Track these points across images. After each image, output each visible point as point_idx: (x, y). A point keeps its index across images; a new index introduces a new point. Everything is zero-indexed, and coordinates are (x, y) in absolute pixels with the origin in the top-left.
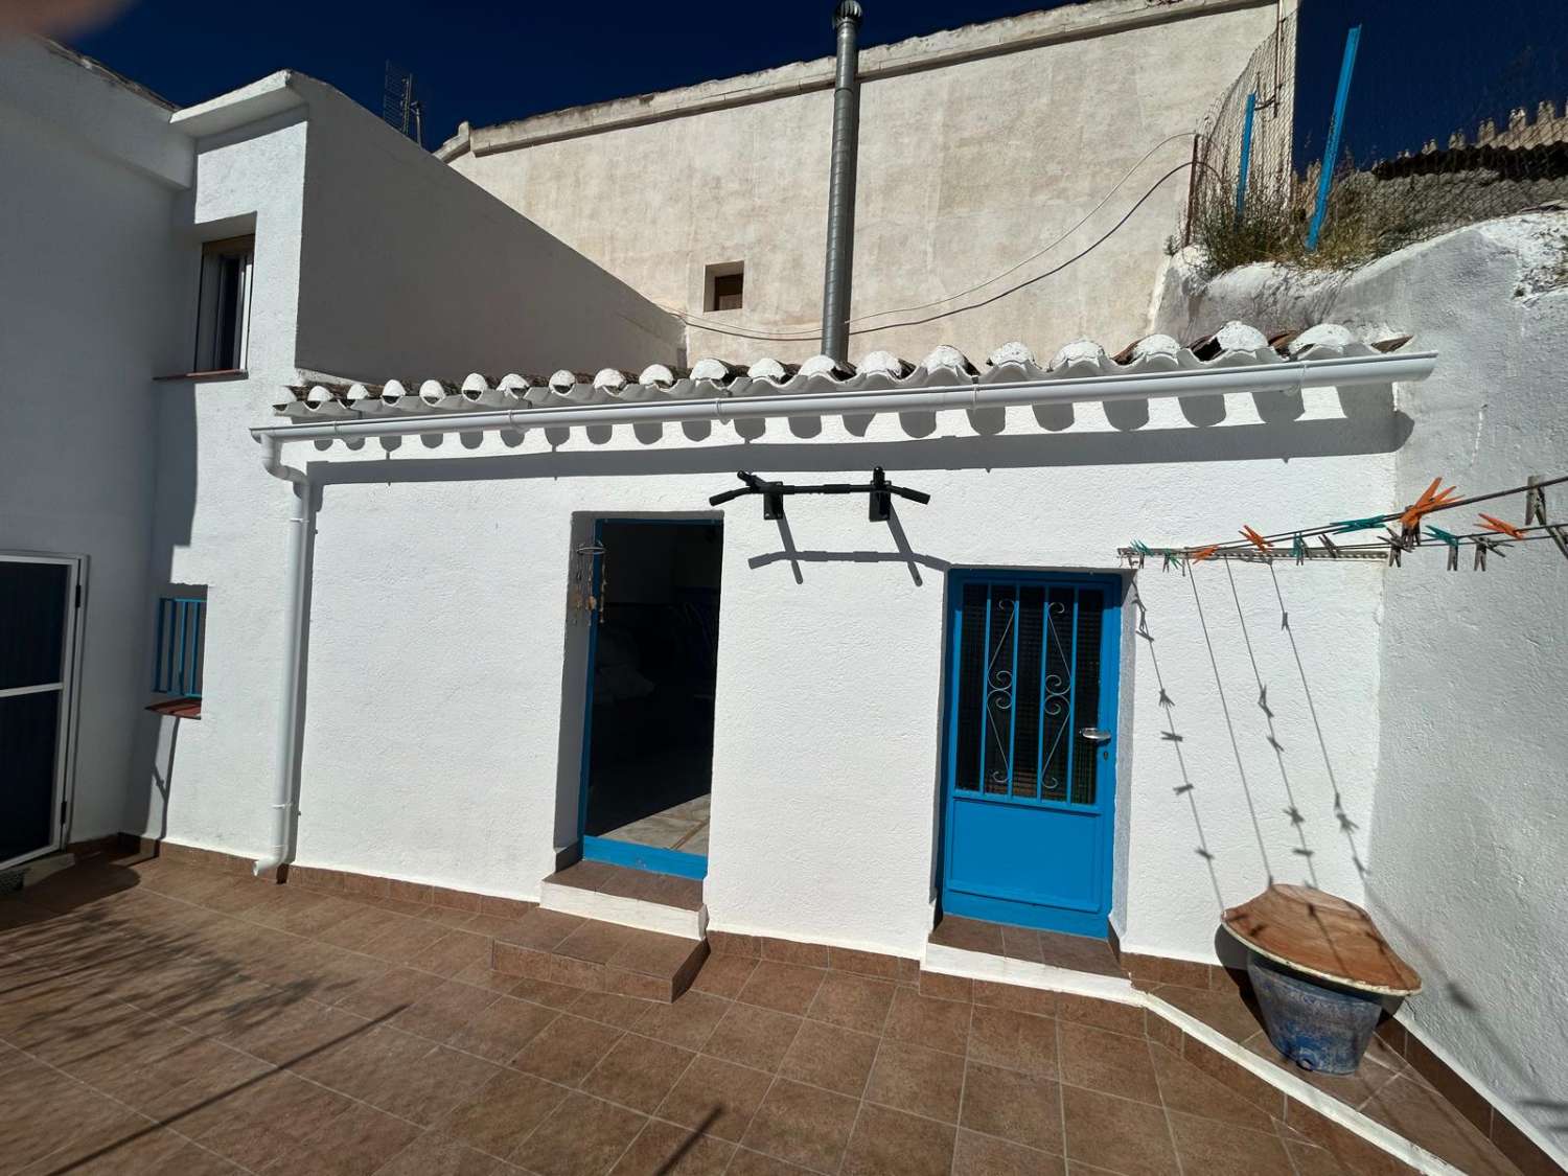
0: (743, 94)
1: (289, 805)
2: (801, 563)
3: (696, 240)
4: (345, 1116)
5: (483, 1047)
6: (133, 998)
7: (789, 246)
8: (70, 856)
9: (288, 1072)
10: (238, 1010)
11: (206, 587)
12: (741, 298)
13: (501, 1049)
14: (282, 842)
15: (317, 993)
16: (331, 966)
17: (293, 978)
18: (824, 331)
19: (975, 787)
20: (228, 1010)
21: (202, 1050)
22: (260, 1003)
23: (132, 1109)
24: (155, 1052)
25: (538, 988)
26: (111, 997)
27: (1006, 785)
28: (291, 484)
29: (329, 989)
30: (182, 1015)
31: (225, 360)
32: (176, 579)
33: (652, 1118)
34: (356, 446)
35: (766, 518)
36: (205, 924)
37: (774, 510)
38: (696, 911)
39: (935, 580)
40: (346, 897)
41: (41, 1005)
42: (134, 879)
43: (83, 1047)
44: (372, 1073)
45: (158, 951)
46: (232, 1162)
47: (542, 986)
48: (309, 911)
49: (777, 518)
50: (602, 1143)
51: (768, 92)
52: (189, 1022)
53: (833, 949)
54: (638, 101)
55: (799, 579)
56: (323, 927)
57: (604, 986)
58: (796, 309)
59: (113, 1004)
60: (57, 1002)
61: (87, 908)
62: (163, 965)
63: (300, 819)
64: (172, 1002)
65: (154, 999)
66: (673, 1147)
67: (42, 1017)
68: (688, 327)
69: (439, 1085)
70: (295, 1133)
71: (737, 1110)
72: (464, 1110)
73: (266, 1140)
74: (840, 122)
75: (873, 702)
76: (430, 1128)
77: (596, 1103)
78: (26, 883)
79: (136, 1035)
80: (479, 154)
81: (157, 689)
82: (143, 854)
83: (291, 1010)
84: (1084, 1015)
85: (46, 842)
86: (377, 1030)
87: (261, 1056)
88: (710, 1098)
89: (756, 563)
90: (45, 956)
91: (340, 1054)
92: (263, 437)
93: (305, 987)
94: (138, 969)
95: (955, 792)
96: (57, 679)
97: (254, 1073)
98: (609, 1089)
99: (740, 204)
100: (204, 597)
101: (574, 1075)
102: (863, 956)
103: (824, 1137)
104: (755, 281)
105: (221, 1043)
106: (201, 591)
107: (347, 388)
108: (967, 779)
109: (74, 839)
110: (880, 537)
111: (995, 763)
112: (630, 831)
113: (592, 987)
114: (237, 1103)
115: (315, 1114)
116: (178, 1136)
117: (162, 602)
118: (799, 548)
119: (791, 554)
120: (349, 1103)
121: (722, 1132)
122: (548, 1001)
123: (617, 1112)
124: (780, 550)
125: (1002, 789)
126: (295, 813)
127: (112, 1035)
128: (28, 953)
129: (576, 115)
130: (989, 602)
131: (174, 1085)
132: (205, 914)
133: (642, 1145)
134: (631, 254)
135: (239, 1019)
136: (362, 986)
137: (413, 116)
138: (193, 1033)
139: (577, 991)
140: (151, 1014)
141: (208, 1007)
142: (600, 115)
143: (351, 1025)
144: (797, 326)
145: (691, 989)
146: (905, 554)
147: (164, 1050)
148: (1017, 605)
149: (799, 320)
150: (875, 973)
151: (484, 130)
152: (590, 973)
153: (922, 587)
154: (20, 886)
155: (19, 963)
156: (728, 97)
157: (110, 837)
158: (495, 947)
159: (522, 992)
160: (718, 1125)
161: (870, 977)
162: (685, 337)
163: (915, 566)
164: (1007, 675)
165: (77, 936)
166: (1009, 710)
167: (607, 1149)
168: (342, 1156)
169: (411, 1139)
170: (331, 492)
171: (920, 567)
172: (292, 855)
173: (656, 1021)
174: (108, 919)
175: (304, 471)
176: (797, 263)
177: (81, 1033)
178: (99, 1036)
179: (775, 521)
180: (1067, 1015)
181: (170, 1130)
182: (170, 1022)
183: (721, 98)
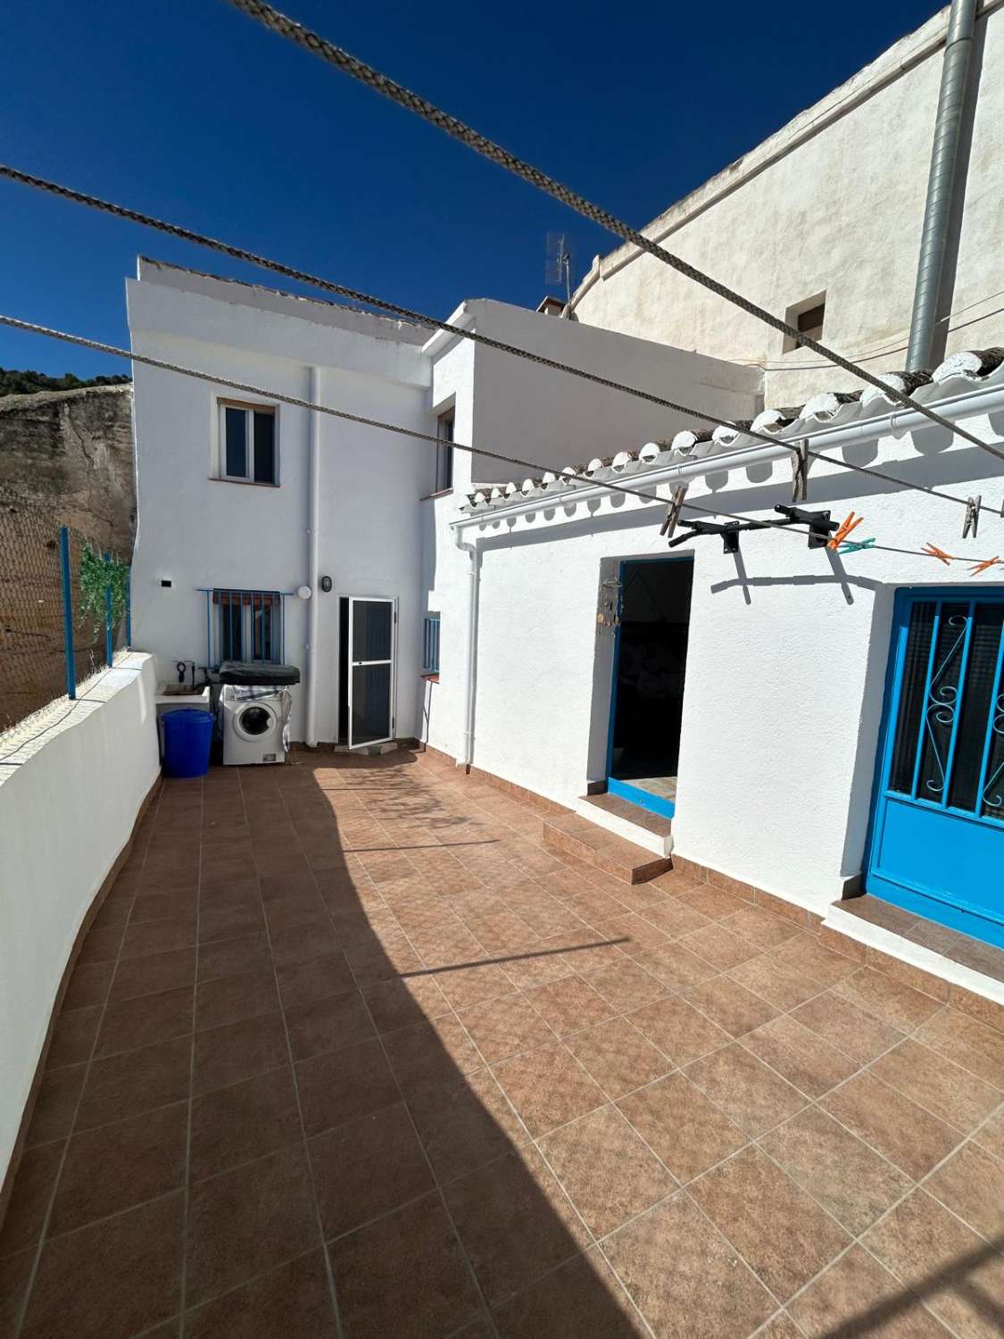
0: (836, 109)
1: (470, 733)
2: (750, 587)
3: (778, 286)
4: (459, 870)
5: (524, 868)
6: (404, 804)
7: (878, 255)
8: (396, 744)
9: (444, 848)
10: (435, 820)
11: (439, 613)
12: (821, 329)
13: (532, 872)
14: (467, 752)
15: (466, 824)
16: (476, 815)
17: (459, 815)
18: (911, 339)
19: (908, 792)
20: (433, 819)
21: (419, 830)
22: (443, 820)
23: (392, 840)
24: (404, 825)
25: (562, 854)
26: (397, 801)
27: (940, 794)
28: (468, 553)
29: (472, 824)
30: (416, 816)
31: (447, 483)
32: (429, 610)
33: (589, 927)
34: (496, 526)
35: (725, 553)
36: (434, 784)
37: (732, 544)
38: (663, 837)
39: (865, 599)
40: (491, 787)
41: (375, 797)
42: (415, 759)
43: (384, 815)
44: (475, 860)
45: (416, 789)
46: (417, 869)
47: (564, 853)
48: (475, 789)
49: (733, 552)
50: (558, 924)
51: (863, 93)
52: (418, 819)
53: (759, 891)
54: (728, 172)
55: (748, 601)
56: (478, 797)
57: (596, 864)
58: (882, 322)
59: (397, 804)
60: (380, 797)
61: (397, 767)
62: (415, 795)
63: (475, 741)
64: (415, 810)
65: (409, 807)
66: (593, 941)
67: (375, 801)
68: (767, 373)
69: (499, 875)
70: (439, 868)
71: (638, 944)
72: (505, 887)
73: (429, 867)
74: (949, 86)
75: (802, 704)
76: (488, 888)
77: (564, 909)
78: (382, 752)
79: (400, 817)
80: (605, 278)
81: (425, 667)
82: (421, 749)
83: (454, 826)
84: (978, 1012)
85: (388, 736)
86: (483, 845)
87: (438, 838)
88: (625, 932)
89: (716, 588)
90: (381, 781)
91: (465, 849)
92: (455, 528)
93: (462, 820)
94: (408, 794)
95: (885, 791)
96: (389, 658)
97: (434, 844)
98: (574, 907)
99: (824, 231)
100: (439, 617)
101: (560, 895)
102: (781, 902)
103: (680, 975)
104: (837, 308)
105: (425, 829)
106: (438, 615)
107: (505, 488)
108: (900, 781)
109: (397, 737)
110: (818, 562)
111: (930, 771)
112: (643, 783)
113: (589, 861)
114: (424, 851)
115: (449, 865)
116: (403, 854)
117: (426, 620)
118: (749, 575)
119: (743, 580)
120: (462, 867)
121: (623, 949)
122: (564, 861)
123: (573, 917)
124: (735, 578)
125: (937, 797)
126: (473, 739)
127: (393, 815)
128: (377, 778)
129: (676, 210)
130: (937, 618)
131: (407, 837)
132: (436, 780)
133: (577, 933)
134: (718, 320)
135: (434, 823)
136: (484, 827)
137: (564, 267)
138: (418, 823)
139: (581, 861)
140: (408, 812)
141: (426, 815)
142: (694, 202)
143: (473, 840)
144: (884, 341)
145: (649, 883)
146: (840, 576)
147: (407, 825)
148: (969, 621)
149: (885, 334)
150: (789, 917)
151: (609, 257)
152: (589, 854)
153: (854, 605)
154: (379, 754)
155: (373, 781)
156: (816, 123)
157: (409, 739)
158: (545, 826)
159: (554, 852)
160: (624, 944)
161: (783, 919)
162: (763, 383)
163: (847, 586)
164: (953, 691)
165: (393, 776)
166: (950, 726)
167: (559, 927)
168: (451, 883)
169: (479, 888)
170: (487, 555)
171: (852, 587)
172: (471, 762)
173: (618, 890)
174: (404, 773)
175: (475, 545)
176: (886, 273)
177: (384, 811)
178: (390, 813)
179: (732, 554)
180: (961, 1007)
181: (402, 851)
182: (412, 817)
183: (810, 127)
